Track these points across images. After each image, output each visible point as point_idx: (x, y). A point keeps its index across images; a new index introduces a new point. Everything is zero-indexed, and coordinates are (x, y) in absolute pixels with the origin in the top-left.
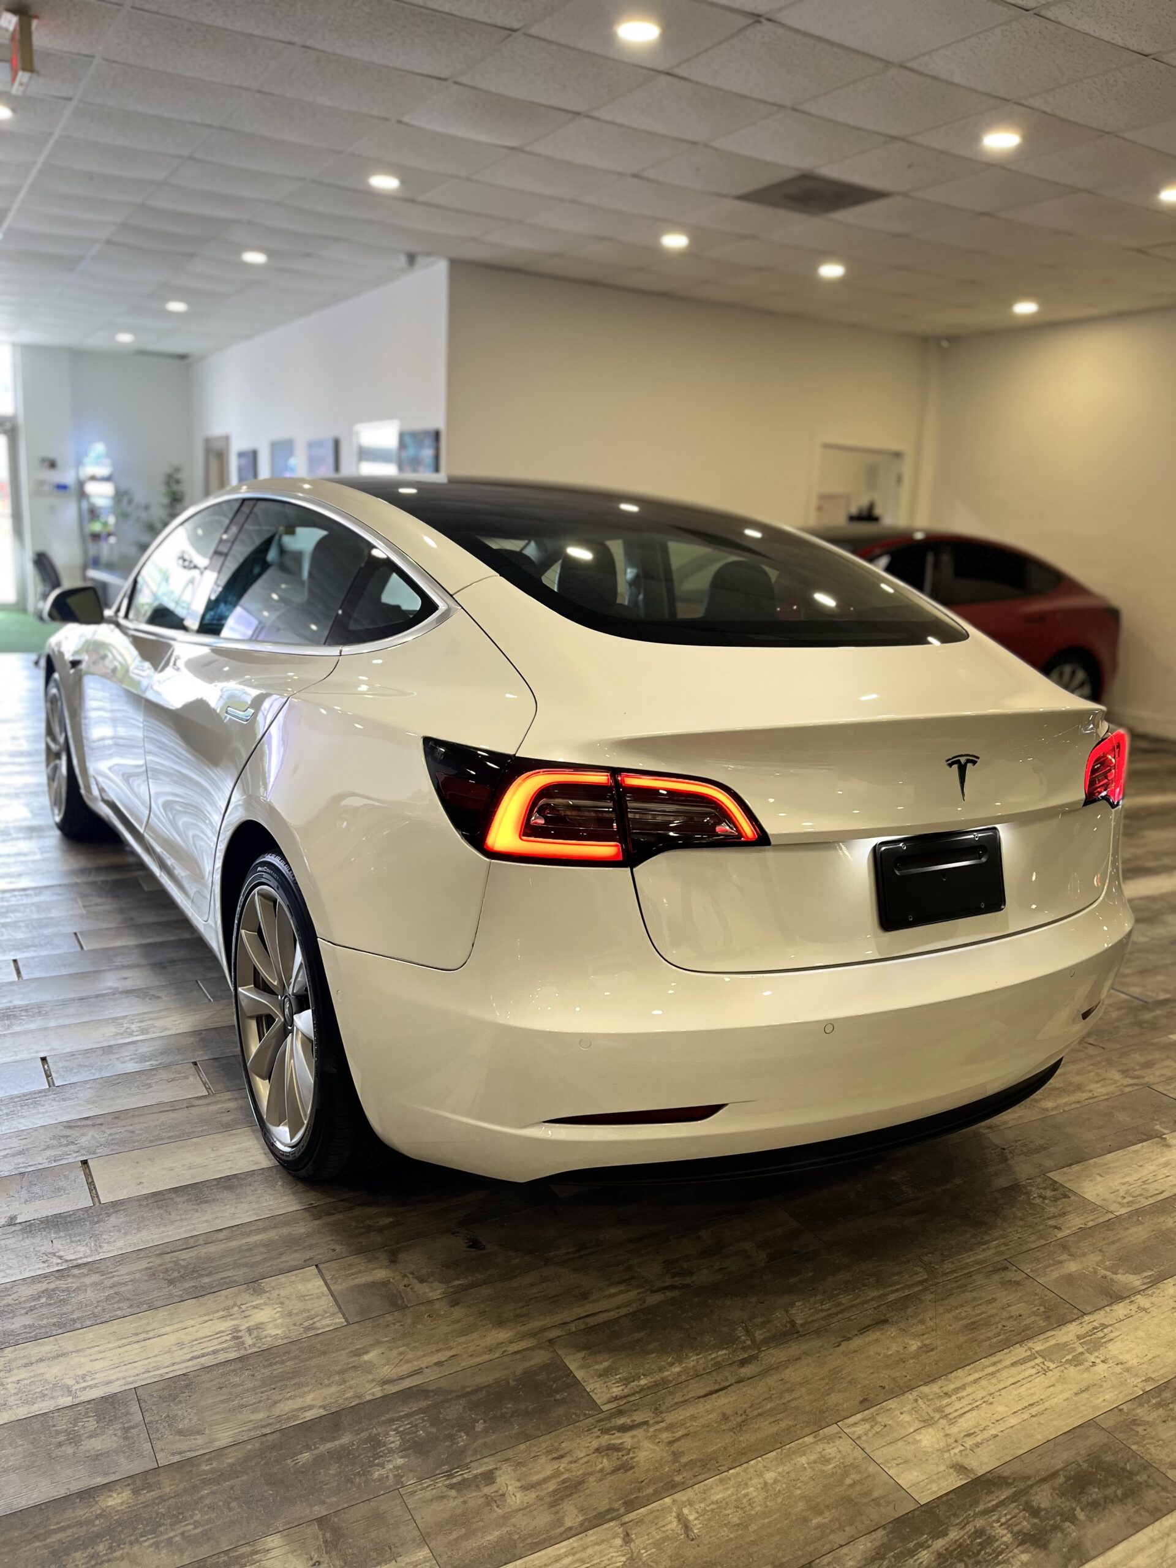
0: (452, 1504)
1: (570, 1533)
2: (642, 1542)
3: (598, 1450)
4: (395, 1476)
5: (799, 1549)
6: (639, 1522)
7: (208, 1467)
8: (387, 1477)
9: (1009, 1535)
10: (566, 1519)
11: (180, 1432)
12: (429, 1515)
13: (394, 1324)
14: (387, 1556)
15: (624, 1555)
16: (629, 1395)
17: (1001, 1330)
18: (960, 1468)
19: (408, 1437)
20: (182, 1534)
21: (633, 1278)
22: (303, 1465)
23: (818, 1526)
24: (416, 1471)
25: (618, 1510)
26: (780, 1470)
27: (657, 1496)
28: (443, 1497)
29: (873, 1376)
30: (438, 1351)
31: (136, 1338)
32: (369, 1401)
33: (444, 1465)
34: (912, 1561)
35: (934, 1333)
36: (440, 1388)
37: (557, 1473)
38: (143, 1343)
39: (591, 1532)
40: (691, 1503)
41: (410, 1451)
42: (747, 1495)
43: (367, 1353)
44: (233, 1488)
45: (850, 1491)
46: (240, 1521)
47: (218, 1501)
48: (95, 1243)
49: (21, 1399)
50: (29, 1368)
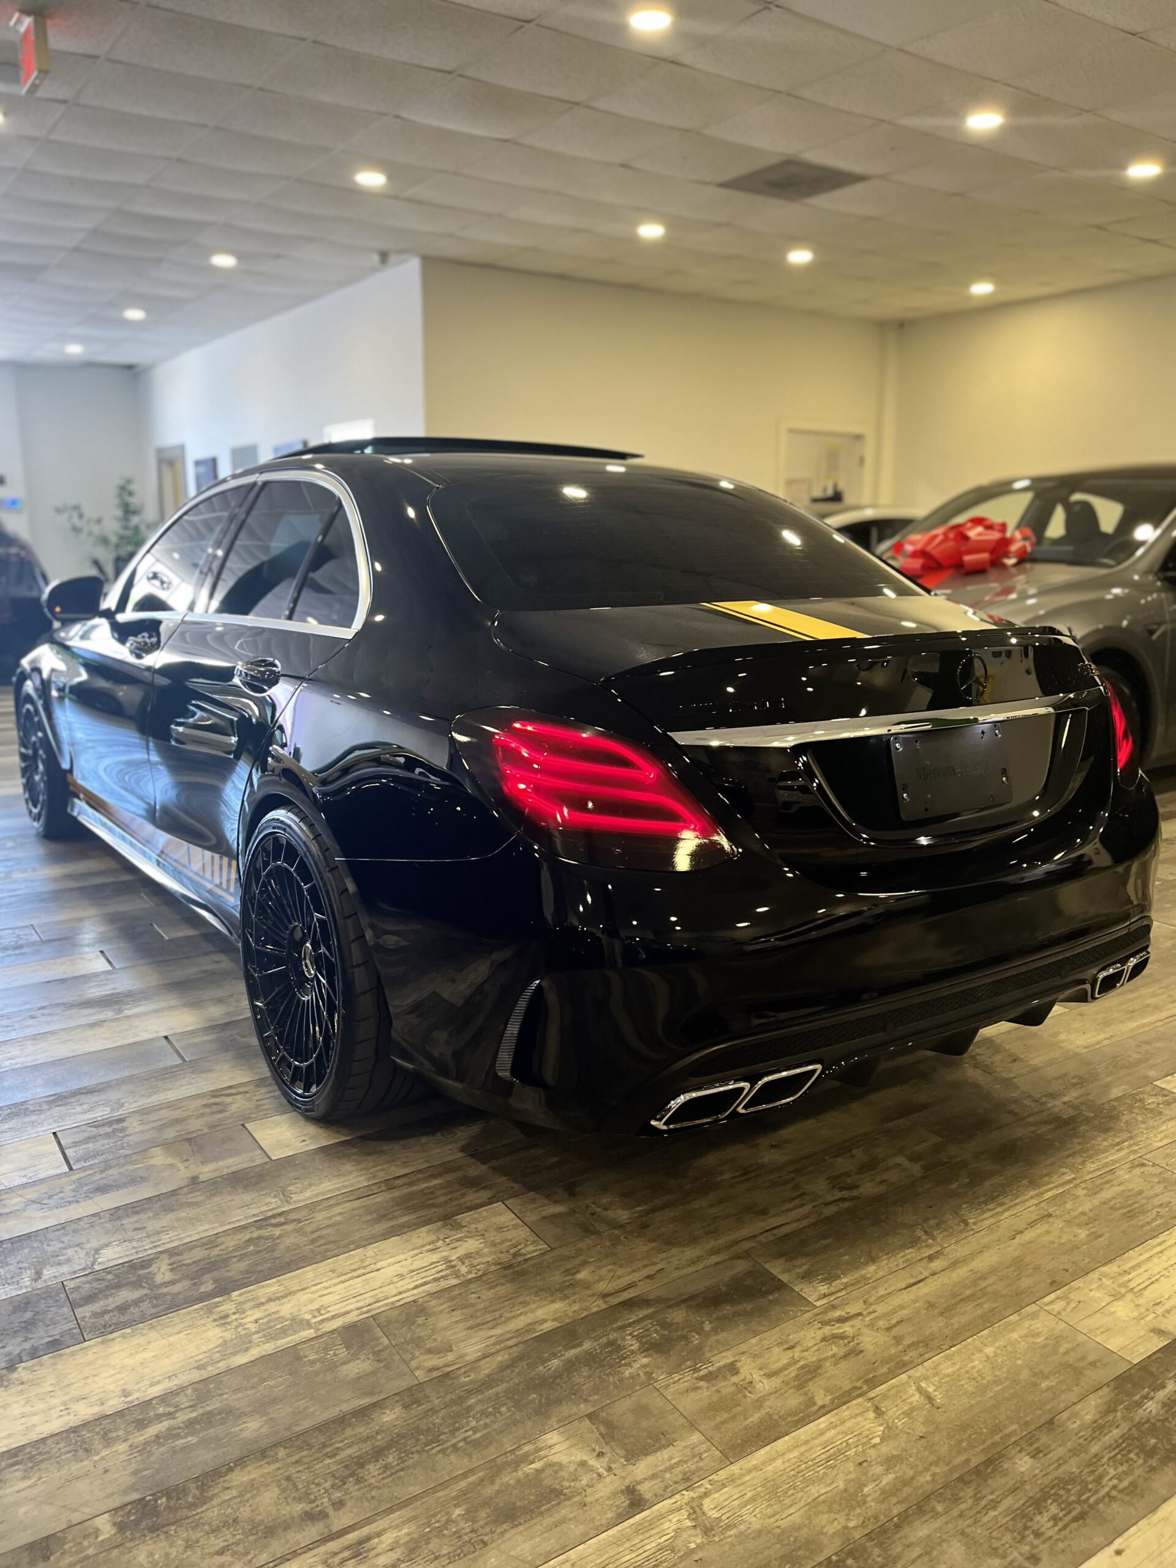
0: (706, 1393)
1: (824, 1410)
2: (893, 1413)
3: (824, 1339)
4: (645, 1373)
5: (1037, 1409)
6: (885, 1397)
7: (465, 1380)
8: (638, 1374)
10: (816, 1398)
11: (430, 1351)
12: (689, 1404)
13: (595, 1246)
14: (663, 1442)
15: (881, 1425)
16: (835, 1292)
17: (1157, 1216)
18: (1158, 1332)
19: (644, 1340)
20: (465, 1439)
21: (804, 1194)
22: (555, 1371)
23: (1049, 1389)
24: (663, 1367)
26: (997, 1344)
27: (892, 1374)
28: (696, 1389)
29: (1054, 1262)
30: (645, 1266)
31: (356, 1274)
32: (596, 1313)
33: (688, 1360)
34: (1141, 1411)
35: (1097, 1222)
36: (658, 1297)
37: (794, 1361)
38: (363, 1278)
39: (844, 1407)
40: (926, 1378)
41: (651, 1352)
42: (973, 1368)
43: (578, 1272)
44: (497, 1394)
45: (1066, 1358)
46: (515, 1423)
47: (487, 1408)
48: (284, 1196)
49: (264, 1336)
50: (262, 1308)
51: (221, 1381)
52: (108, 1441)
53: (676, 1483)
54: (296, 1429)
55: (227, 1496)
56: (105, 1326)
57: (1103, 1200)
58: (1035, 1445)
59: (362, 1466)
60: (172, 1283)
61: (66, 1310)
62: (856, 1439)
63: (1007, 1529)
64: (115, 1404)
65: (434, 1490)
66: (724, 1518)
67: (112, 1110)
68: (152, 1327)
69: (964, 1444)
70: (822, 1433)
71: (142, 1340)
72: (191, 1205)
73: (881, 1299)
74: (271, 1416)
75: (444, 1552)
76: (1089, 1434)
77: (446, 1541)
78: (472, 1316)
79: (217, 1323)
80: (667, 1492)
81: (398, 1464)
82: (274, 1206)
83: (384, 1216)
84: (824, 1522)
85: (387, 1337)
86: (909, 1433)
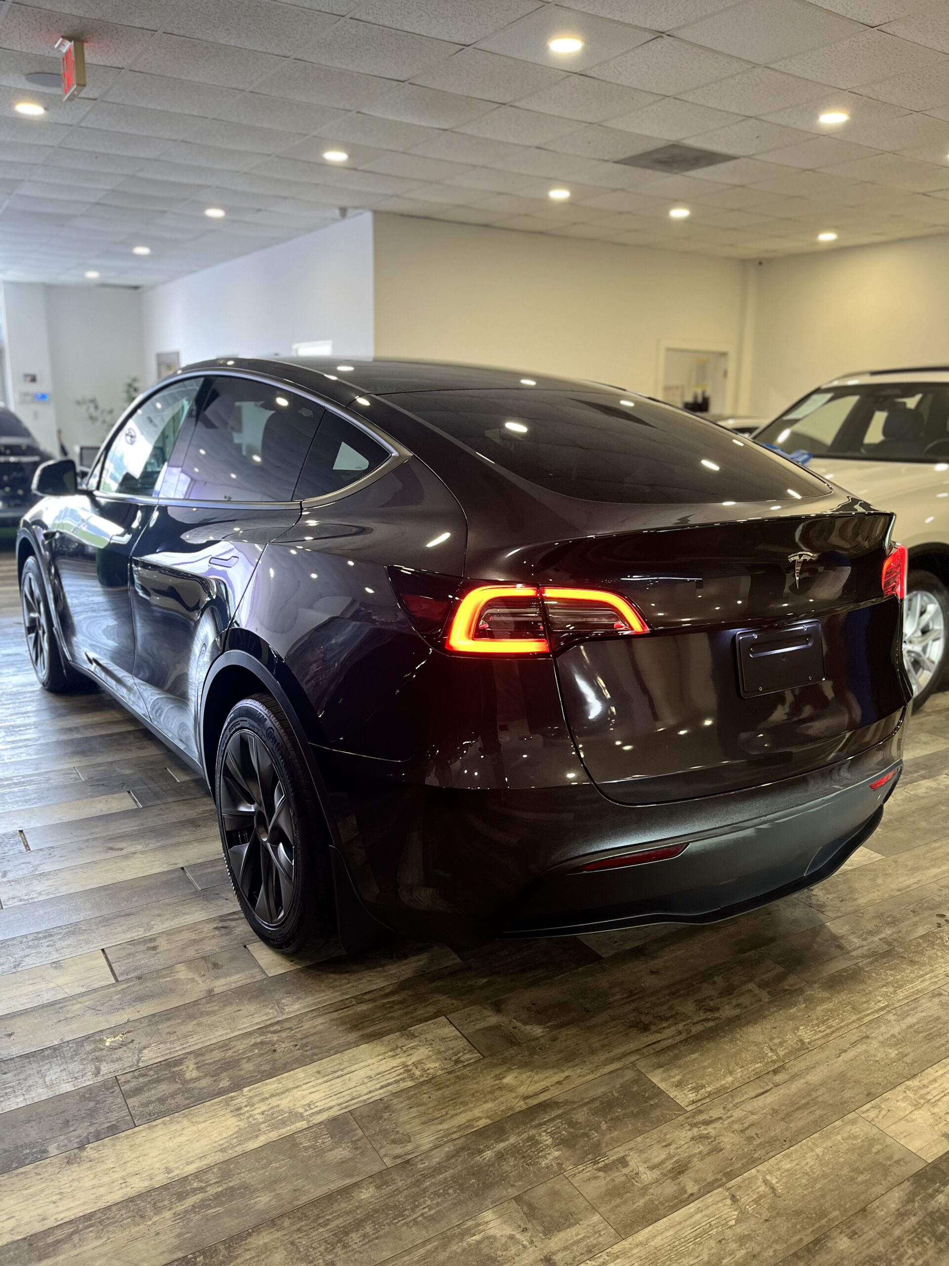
0: (603, 1182)
1: (692, 1198)
2: (747, 1202)
3: (693, 1139)
4: (558, 1164)
5: (854, 1198)
6: (739, 1187)
7: (422, 1166)
8: (552, 1165)
10: (687, 1188)
11: (394, 1142)
12: (591, 1190)
13: (516, 1055)
14: (572, 1221)
15: (736, 1210)
16: (701, 1100)
19: (556, 1136)
20: (422, 1215)
21: (677, 1014)
22: (489, 1161)
23: (863, 1182)
24: (570, 1160)
25: (721, 1179)
26: (825, 1146)
27: (746, 1168)
28: (596, 1178)
29: (870, 1077)
30: (556, 1073)
31: (336, 1075)
32: (520, 1112)
33: (589, 1154)
34: (933, 1203)
35: (904, 1043)
36: (567, 1100)
37: (670, 1157)
38: (342, 1079)
39: (708, 1195)
40: (770, 1173)
41: (561, 1146)
42: (807, 1164)
43: (505, 1077)
44: (446, 1179)
45: (877, 1157)
46: (460, 1203)
47: (439, 1189)
48: (278, 1006)
49: (269, 1126)
50: (267, 1102)
51: (238, 1162)
52: (157, 1210)
53: (582, 1254)
54: (296, 1203)
55: (247, 1256)
56: (150, 1115)
57: (908, 1024)
58: (852, 1228)
59: (347, 1234)
60: (198, 1079)
61: (120, 1100)
62: (718, 1221)
64: (160, 1179)
65: (400, 1256)
67: (145, 931)
68: (185, 1116)
69: (798, 1226)
70: (691, 1216)
71: (178, 1127)
72: (209, 1013)
73: (736, 1106)
74: (278, 1192)
76: (893, 1220)
78: (425, 1113)
79: (233, 1114)
81: (374, 1234)
82: (271, 1016)
83: (356, 1026)
85: (361, 1129)
86: (757, 1217)
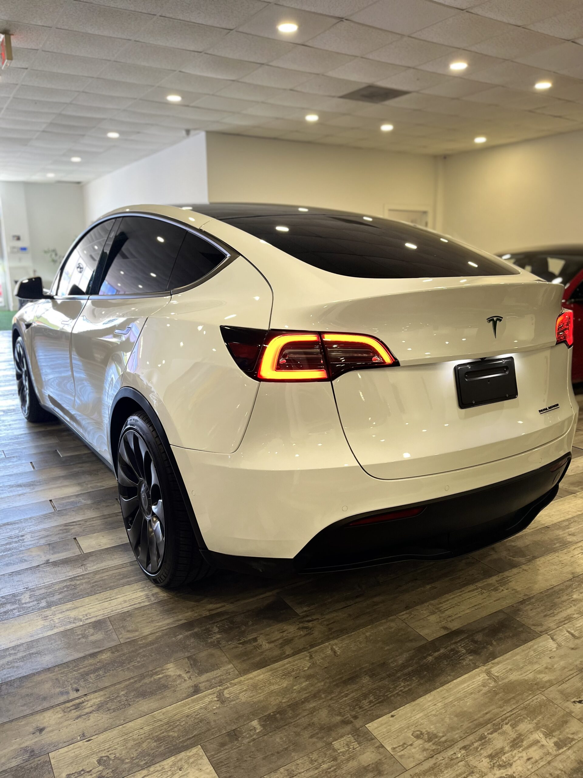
0: (241, 649)
1: (288, 656)
2: (318, 658)
3: (298, 629)
4: (217, 641)
5: (380, 658)
6: (316, 652)
7: (141, 643)
8: (214, 642)
9: (465, 651)
10: (286, 652)
11: (128, 631)
12: (231, 654)
13: (212, 590)
14: (216, 668)
15: (310, 662)
16: (310, 610)
17: (464, 580)
18: (445, 628)
19: (221, 628)
20: (133, 665)
22: (180, 640)
23: (388, 650)
24: (225, 639)
25: (307, 648)
26: (372, 632)
27: (322, 643)
28: (237, 647)
29: (411, 599)
30: (231, 599)
32: (204, 617)
33: (237, 636)
34: (425, 660)
37: (282, 637)
38: (109, 602)
39: (297, 655)
40: (336, 644)
41: (223, 633)
42: (358, 641)
43: (201, 601)
44: (152, 649)
45: (400, 637)
46: (156, 660)
47: (146, 654)
48: (84, 568)
49: (61, 624)
50: (63, 613)
51: (38, 642)
53: (216, 683)
54: (65, 661)
55: (31, 685)
58: (373, 672)
59: (88, 675)
60: (29, 602)
62: (297, 668)
63: (349, 705)
65: (115, 684)
66: (231, 697)
67: (20, 531)
68: (17, 620)
69: (343, 671)
70: (284, 665)
71: (10, 625)
72: (44, 571)
74: (56, 656)
75: (112, 708)
76: (399, 668)
77: (114, 704)
78: (151, 618)
79: (43, 619)
80: (211, 687)
81: (103, 675)
82: (79, 572)
83: (126, 576)
84: (272, 700)
85: (112, 625)
86: (321, 666)
